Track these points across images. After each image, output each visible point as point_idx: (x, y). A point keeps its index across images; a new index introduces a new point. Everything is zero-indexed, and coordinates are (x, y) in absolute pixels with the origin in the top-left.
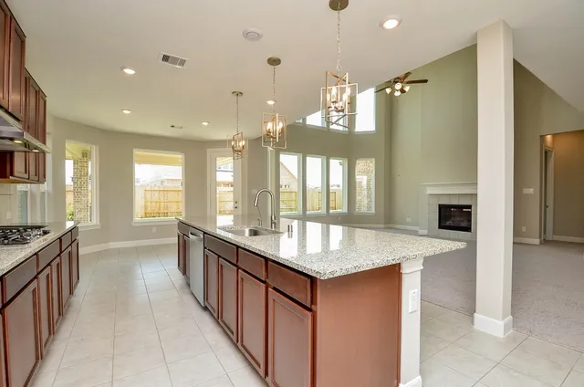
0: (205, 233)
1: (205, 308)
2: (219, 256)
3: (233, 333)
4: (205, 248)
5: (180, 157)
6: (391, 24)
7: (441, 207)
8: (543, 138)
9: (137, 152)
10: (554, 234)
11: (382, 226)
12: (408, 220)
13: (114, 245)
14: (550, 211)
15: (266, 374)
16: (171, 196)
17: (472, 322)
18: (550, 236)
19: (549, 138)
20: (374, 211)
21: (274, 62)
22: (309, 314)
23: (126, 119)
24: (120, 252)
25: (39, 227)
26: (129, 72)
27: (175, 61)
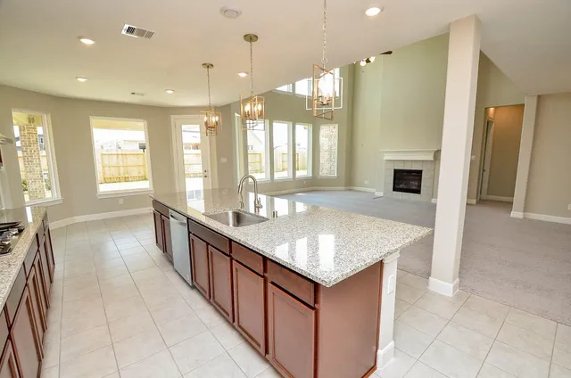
0: (188, 218)
1: (193, 287)
2: (208, 244)
3: (228, 315)
4: (189, 233)
5: (142, 124)
6: (373, 12)
7: (396, 172)
8: (487, 109)
9: (94, 121)
10: (488, 194)
11: (343, 188)
12: (366, 182)
13: (79, 219)
14: (486, 174)
15: (267, 352)
16: (131, 161)
17: (428, 284)
18: (484, 196)
19: (492, 110)
20: (336, 175)
21: (251, 38)
22: (313, 312)
23: (81, 86)
24: (87, 226)
25: (13, 225)
26: (87, 42)
27: (142, 33)
